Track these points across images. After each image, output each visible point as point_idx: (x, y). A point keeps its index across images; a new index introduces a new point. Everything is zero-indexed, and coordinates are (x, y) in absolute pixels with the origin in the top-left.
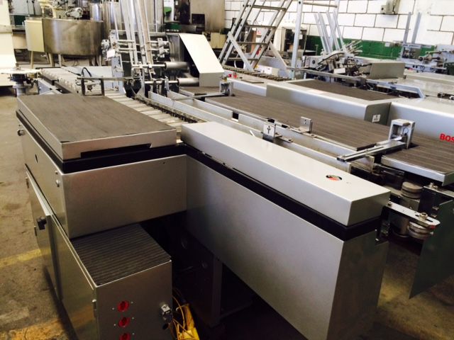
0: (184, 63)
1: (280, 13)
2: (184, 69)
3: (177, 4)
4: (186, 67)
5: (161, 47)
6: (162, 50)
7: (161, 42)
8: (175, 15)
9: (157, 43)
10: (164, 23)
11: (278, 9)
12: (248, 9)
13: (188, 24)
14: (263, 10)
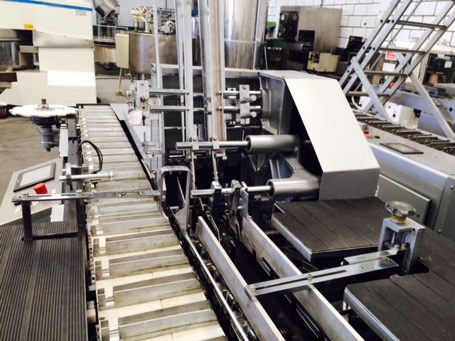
0: (288, 138)
1: (434, 33)
2: (289, 150)
3: (283, 18)
4: (292, 145)
5: (244, 102)
6: (245, 109)
7: (246, 92)
8: (279, 31)
9: (238, 96)
10: (265, 40)
11: (432, 27)
12: (388, 26)
13: (294, 41)
14: (405, 27)
